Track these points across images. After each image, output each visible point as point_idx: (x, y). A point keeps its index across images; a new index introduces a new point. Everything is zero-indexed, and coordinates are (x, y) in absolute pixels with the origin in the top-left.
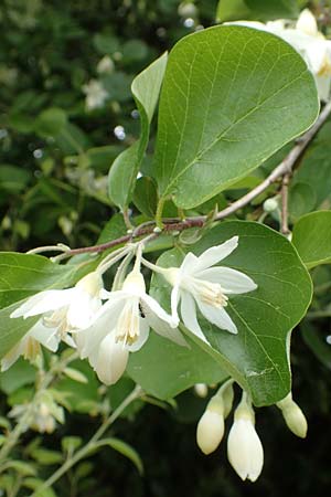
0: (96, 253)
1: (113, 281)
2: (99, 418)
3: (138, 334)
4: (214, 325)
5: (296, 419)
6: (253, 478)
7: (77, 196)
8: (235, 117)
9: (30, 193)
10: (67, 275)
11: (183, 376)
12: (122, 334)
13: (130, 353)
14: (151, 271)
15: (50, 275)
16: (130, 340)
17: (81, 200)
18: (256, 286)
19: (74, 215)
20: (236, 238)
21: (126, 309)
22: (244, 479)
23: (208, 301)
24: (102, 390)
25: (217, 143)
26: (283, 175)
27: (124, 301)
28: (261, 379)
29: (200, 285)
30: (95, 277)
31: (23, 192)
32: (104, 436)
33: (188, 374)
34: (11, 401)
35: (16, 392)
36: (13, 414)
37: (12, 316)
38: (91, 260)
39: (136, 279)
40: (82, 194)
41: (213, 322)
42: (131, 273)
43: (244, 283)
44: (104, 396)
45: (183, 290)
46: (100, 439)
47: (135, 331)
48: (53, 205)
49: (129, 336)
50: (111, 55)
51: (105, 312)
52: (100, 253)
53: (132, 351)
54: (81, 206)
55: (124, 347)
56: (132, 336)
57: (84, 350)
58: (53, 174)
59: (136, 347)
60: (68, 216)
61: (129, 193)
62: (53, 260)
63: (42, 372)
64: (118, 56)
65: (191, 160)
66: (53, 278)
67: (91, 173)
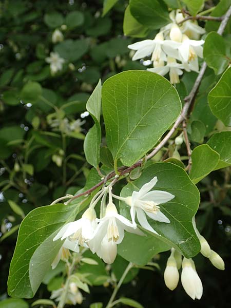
0: (87, 195)
1: (100, 209)
2: (111, 288)
3: (118, 235)
4: (157, 221)
5: (217, 261)
6: (199, 297)
7: (61, 139)
8: (142, 113)
9: (28, 143)
10: (75, 210)
11: (151, 250)
12: (110, 237)
13: (117, 245)
14: (118, 200)
15: (66, 212)
16: (115, 239)
17: (64, 141)
18: (174, 196)
19: (62, 152)
20: (156, 177)
21: (110, 224)
22: (194, 299)
23: (150, 211)
24: (108, 268)
25: (136, 128)
26: (181, 123)
27: (108, 221)
28: (187, 244)
29: (144, 204)
30: (90, 211)
31: (23, 144)
32: (117, 298)
33: (154, 247)
34: (49, 289)
35: (52, 282)
36: (53, 296)
37: (54, 240)
38: (86, 199)
39: (111, 208)
40: (64, 136)
41: (156, 220)
42: (108, 205)
43: (167, 197)
44: (110, 271)
45: (136, 207)
46: (114, 301)
47: (116, 234)
48: (45, 148)
49: (114, 237)
50: (59, 27)
51: (100, 228)
52: (90, 194)
53: (118, 243)
54: (64, 145)
55: (113, 243)
56: (116, 237)
57: (93, 249)
58: (40, 127)
59: (119, 241)
60: (58, 154)
61: (97, 157)
62: (65, 204)
63: (68, 264)
64: (64, 27)
65: (125, 138)
66: (68, 214)
67: (66, 120)
